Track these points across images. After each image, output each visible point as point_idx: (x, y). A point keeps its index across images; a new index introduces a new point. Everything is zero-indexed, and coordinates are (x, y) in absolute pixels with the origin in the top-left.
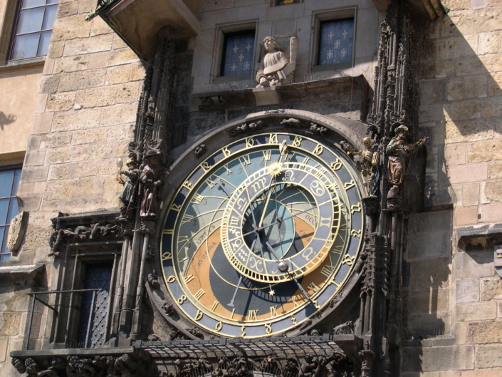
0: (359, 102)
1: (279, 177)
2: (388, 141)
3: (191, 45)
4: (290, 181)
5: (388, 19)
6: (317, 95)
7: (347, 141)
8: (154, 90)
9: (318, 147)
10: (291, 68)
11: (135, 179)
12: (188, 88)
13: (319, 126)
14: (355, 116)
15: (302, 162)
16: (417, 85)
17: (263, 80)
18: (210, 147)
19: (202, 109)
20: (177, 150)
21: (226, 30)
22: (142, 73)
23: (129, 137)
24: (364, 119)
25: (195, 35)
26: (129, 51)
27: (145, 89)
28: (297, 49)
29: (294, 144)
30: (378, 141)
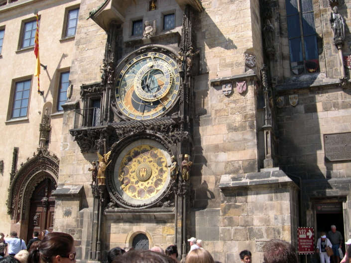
0: (177, 41)
1: (152, 67)
2: (186, 53)
3: (122, 26)
4: (156, 68)
5: (185, 13)
6: (163, 39)
7: (173, 53)
8: (110, 42)
9: (164, 56)
10: (155, 31)
11: (105, 71)
12: (122, 40)
13: (164, 49)
14: (176, 45)
15: (160, 62)
16: (196, 34)
17: (145, 35)
18: (129, 59)
19: (126, 47)
20: (119, 61)
21: (134, 20)
22: (106, 37)
23: (103, 58)
24: (178, 46)
25: (123, 23)
26: (102, 30)
27: (107, 41)
28: (156, 25)
29: (156, 56)
30: (184, 53)
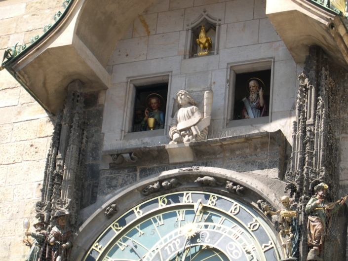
0: (277, 159)
1: (194, 239)
2: (307, 200)
3: (101, 99)
4: (205, 243)
5: (307, 71)
6: (232, 151)
7: (264, 200)
8: (62, 147)
9: (233, 206)
10: (206, 123)
11: (42, 241)
12: (98, 145)
13: (235, 184)
14: (273, 173)
16: (337, 140)
17: (176, 136)
18: (120, 208)
19: (113, 167)
20: (86, 210)
21: (138, 83)
22: (50, 129)
23: (37, 197)
24: (282, 176)
25: (106, 89)
26: (37, 106)
27: (53, 146)
28: (212, 104)
29: (208, 204)
30: (297, 200)
